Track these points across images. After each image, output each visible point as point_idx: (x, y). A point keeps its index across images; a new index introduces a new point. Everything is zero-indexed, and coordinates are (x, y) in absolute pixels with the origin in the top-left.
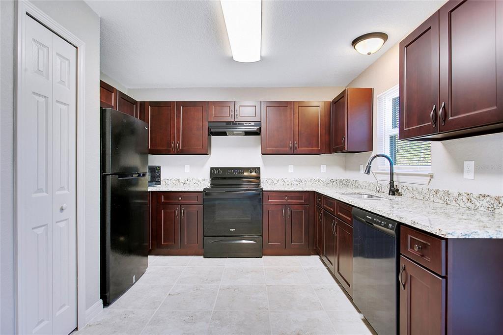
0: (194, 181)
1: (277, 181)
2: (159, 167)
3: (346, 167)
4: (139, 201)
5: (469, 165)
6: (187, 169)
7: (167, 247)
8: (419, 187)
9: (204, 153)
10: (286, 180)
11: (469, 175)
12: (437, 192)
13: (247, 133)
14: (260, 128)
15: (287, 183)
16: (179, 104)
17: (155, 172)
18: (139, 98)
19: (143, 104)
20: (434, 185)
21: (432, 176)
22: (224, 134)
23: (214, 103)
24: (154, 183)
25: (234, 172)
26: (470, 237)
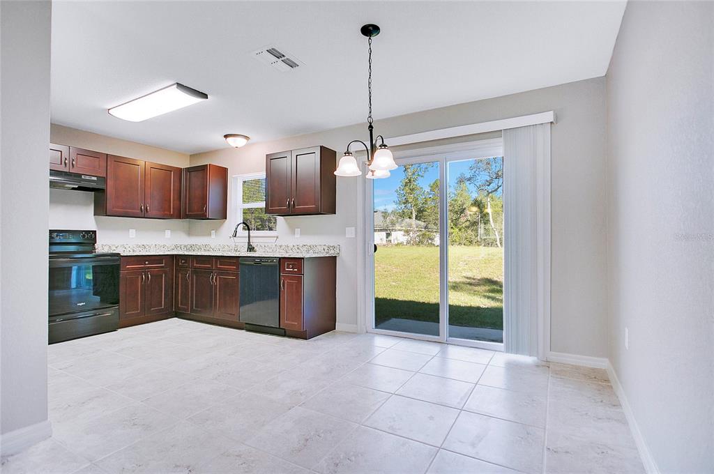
1: (116, 248)
3: (190, 233)
5: (298, 230)
8: (270, 245)
11: (297, 236)
12: (281, 246)
20: (279, 243)
21: (277, 237)
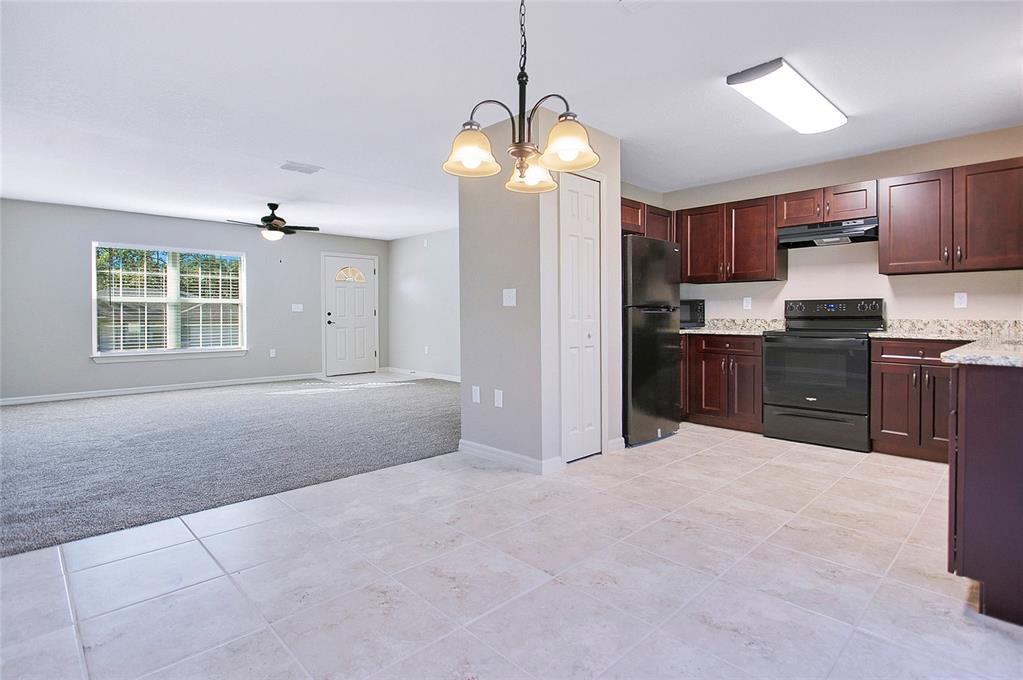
0: (758, 323)
1: (925, 325)
2: (703, 301)
4: (670, 347)
6: (747, 304)
7: (709, 412)
9: (770, 278)
10: (945, 323)
13: (855, 239)
14: (877, 227)
15: (950, 328)
16: (730, 206)
17: (696, 309)
18: (673, 206)
19: (680, 214)
22: (811, 244)
23: (787, 197)
24: (695, 324)
25: (828, 307)
26: (979, 363)
